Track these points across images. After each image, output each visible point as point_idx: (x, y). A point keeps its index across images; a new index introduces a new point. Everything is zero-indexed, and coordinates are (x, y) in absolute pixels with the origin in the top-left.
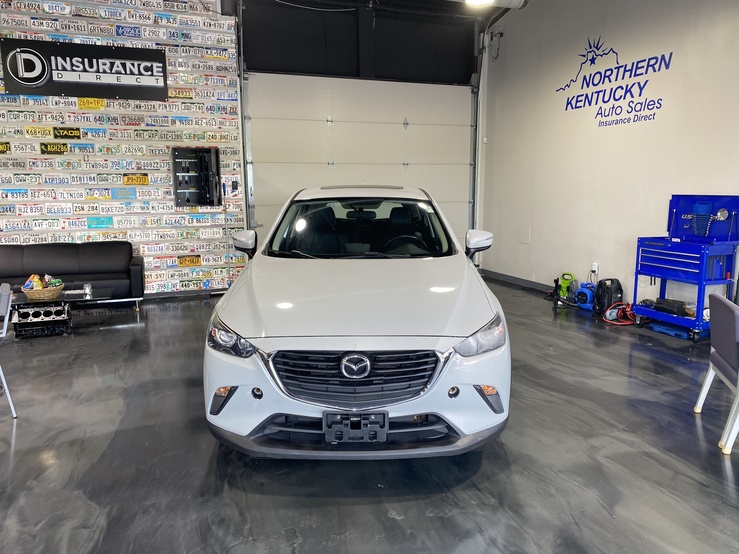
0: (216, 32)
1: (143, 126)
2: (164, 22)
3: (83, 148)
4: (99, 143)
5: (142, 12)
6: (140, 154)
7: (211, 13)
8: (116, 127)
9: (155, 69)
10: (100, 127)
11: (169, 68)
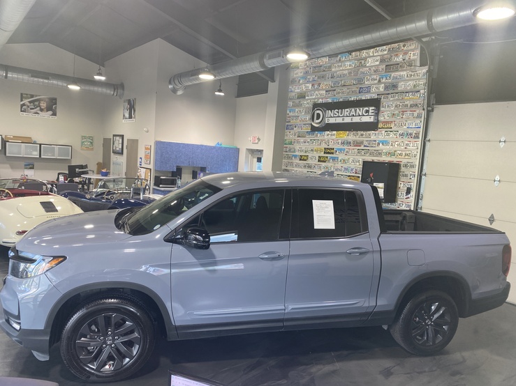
0: (413, 80)
1: (362, 147)
2: (384, 80)
3: (334, 159)
4: (341, 156)
5: (373, 77)
6: (358, 164)
7: (413, 67)
8: (350, 147)
9: (370, 111)
10: (343, 147)
11: (382, 109)
